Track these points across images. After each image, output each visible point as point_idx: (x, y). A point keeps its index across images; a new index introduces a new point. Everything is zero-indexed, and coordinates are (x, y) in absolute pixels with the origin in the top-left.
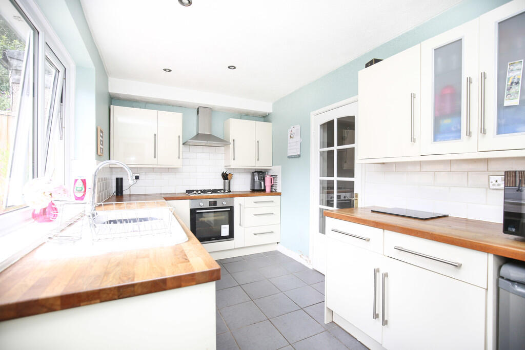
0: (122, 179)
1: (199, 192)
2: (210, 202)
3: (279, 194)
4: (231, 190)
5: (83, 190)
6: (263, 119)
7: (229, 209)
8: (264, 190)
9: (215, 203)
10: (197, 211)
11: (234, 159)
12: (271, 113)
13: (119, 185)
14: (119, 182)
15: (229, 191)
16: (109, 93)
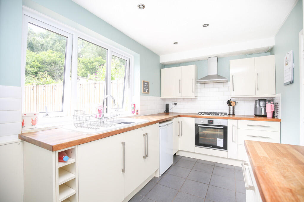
0: (168, 104)
1: (203, 113)
2: (208, 121)
3: (280, 121)
4: (235, 114)
5: (134, 108)
6: (269, 53)
7: (223, 128)
8: (265, 116)
9: (212, 122)
10: (199, 126)
11: (233, 90)
12: (274, 46)
13: (167, 107)
14: (167, 106)
15: (234, 115)
16: (160, 63)
